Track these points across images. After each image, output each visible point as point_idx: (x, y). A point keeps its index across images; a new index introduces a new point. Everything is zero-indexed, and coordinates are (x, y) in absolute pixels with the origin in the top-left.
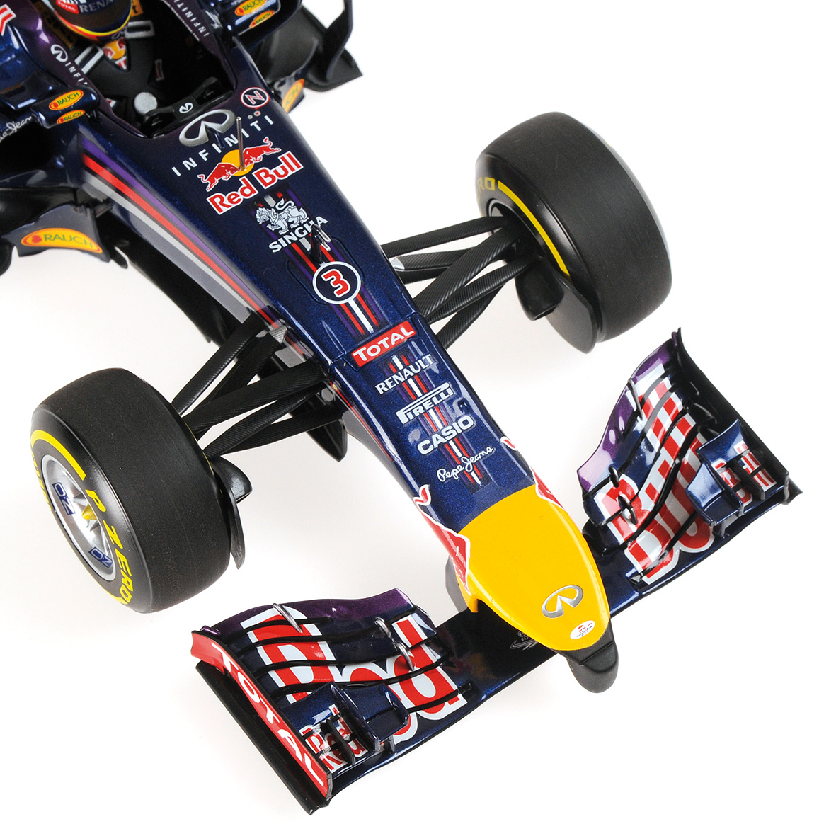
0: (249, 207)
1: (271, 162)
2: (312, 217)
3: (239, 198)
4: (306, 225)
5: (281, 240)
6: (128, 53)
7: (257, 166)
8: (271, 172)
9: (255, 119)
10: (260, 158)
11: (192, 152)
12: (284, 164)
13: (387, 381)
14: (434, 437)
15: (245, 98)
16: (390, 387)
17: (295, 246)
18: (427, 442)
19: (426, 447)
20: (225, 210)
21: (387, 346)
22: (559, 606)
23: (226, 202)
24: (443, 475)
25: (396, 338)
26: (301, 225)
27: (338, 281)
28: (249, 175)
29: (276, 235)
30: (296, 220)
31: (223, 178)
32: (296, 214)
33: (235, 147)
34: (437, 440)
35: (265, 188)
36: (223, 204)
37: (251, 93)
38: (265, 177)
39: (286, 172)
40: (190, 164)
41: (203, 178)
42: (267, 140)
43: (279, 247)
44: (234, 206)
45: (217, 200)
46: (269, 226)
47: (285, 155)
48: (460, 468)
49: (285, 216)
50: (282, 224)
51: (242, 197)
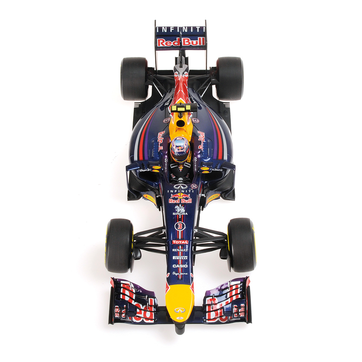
0: (176, 204)
1: (187, 199)
2: (185, 212)
4: (183, 213)
5: (176, 213)
6: (183, 169)
7: (183, 198)
8: (185, 201)
9: (191, 190)
10: (185, 197)
11: (174, 189)
13: (176, 249)
15: (192, 185)
16: (176, 251)
17: (178, 216)
18: (176, 265)
19: (174, 266)
20: (171, 202)
21: (180, 243)
22: (179, 311)
23: (172, 201)
24: (174, 273)
25: (183, 242)
26: (182, 213)
27: (180, 226)
28: (180, 199)
29: (176, 212)
30: (182, 211)
31: (175, 197)
32: (183, 210)
33: (183, 193)
34: (178, 266)
35: (181, 203)
36: (171, 201)
37: (194, 185)
38: (183, 201)
39: (188, 202)
40: (172, 191)
41: (172, 195)
42: (189, 195)
43: (175, 214)
44: (173, 203)
46: (176, 210)
47: (190, 199)
48: (178, 274)
49: (181, 209)
50: (179, 211)
51: (176, 202)
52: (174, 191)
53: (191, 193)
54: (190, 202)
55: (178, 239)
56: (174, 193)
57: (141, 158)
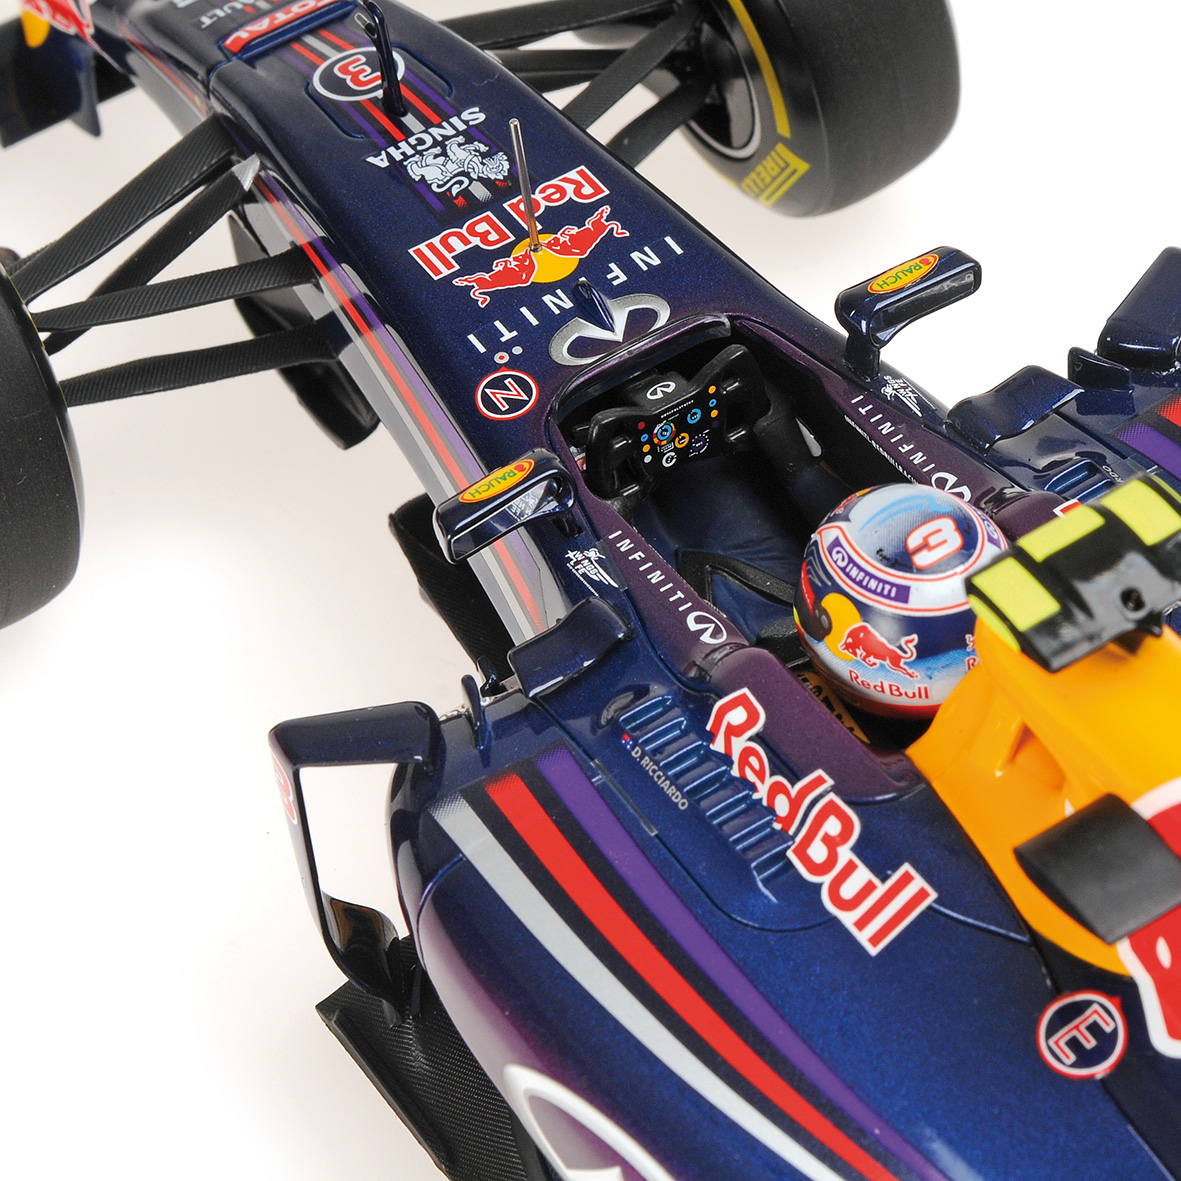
1: (474, 260)
3: (543, 195)
4: (410, 152)
5: (462, 127)
7: (506, 251)
8: (475, 241)
9: (507, 347)
10: (498, 266)
12: (449, 256)
15: (529, 393)
17: (435, 118)
20: (573, 174)
23: (570, 188)
26: (420, 153)
27: (356, 74)
28: (521, 235)
29: (470, 135)
30: (430, 160)
31: (575, 230)
32: (430, 171)
33: (550, 288)
35: (489, 213)
36: (576, 183)
38: (488, 233)
39: (444, 242)
40: (645, 259)
41: (619, 230)
42: (482, 300)
43: (465, 115)
44: (554, 182)
45: (587, 190)
46: (483, 148)
47: (445, 272)
49: (452, 168)
50: (459, 153)
51: (538, 195)
52: (629, 267)
53: (481, 321)
54: (422, 247)
56: (616, 251)
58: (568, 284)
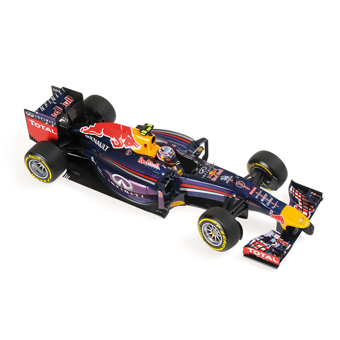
0: (219, 177)
1: (218, 171)
7: (216, 173)
8: (219, 173)
9: (210, 167)
10: (215, 171)
11: (203, 174)
13: (257, 196)
14: (268, 202)
15: (206, 164)
18: (268, 203)
19: (268, 204)
20: (215, 180)
21: (254, 191)
22: (301, 221)
24: (273, 208)
25: (254, 189)
26: (229, 178)
27: (240, 184)
28: (215, 174)
29: (226, 181)
31: (211, 176)
32: (227, 177)
33: (210, 171)
34: (269, 203)
35: (219, 175)
36: (214, 179)
39: (221, 172)
40: (204, 176)
41: (208, 177)
42: (215, 169)
43: (228, 182)
45: (213, 179)
46: (224, 180)
48: (275, 206)
49: (225, 178)
52: (205, 175)
55: (250, 191)
57: (155, 180)
58: (209, 172)
